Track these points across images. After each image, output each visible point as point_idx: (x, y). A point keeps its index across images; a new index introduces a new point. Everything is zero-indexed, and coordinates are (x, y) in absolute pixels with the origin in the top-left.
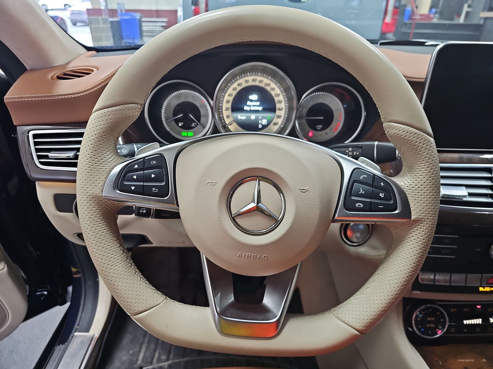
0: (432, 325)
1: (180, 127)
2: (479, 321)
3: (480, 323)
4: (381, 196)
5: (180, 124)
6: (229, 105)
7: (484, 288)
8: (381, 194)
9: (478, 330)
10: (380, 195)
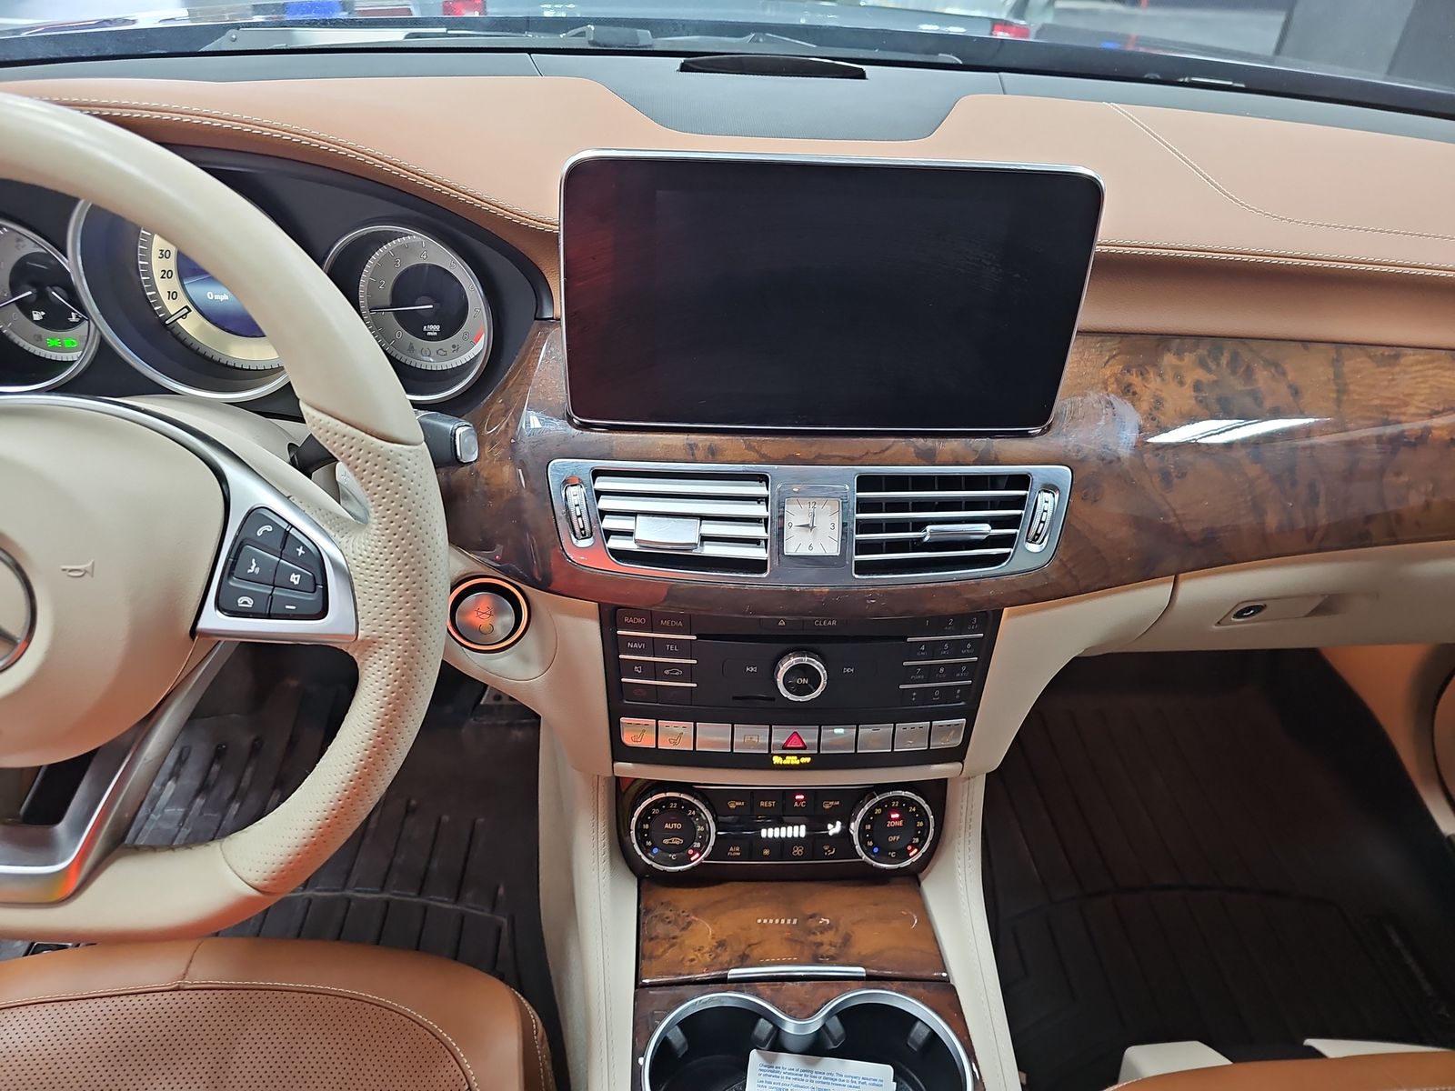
0: (677, 841)
1: (37, 322)
2: (800, 831)
3: (803, 834)
4: (294, 581)
5: (37, 316)
6: (171, 264)
7: (784, 759)
8: (293, 576)
9: (798, 851)
10: (291, 580)
